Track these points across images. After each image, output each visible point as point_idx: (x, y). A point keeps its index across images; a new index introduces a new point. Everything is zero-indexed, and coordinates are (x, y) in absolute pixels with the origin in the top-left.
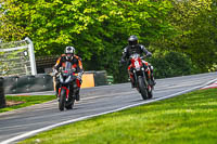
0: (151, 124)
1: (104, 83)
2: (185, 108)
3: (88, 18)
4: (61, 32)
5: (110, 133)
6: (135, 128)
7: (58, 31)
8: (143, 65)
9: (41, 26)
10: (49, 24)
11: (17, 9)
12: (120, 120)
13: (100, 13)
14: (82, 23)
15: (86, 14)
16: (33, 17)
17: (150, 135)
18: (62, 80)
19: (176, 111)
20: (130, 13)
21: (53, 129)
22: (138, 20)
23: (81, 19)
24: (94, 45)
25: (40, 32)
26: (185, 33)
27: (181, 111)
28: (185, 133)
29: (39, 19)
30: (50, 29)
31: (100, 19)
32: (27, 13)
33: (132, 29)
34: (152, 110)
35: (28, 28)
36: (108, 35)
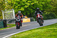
0: (45, 32)
1: (33, 21)
2: (54, 27)
3: (29, 4)
4: (22, 7)
5: (34, 34)
6: (41, 33)
7: (21, 7)
8: (40, 16)
9: (16, 6)
10: (18, 5)
11: (10, 1)
12: (37, 31)
13: (32, 2)
14: (27, 5)
15: (28, 3)
16: (14, 3)
17: (45, 34)
18: (17, 21)
19: (52, 28)
20: (40, 2)
21: (20, 33)
22: (42, 4)
23: (27, 4)
24: (30, 11)
25: (16, 7)
26: (54, 8)
27: (53, 28)
28: (54, 34)
29: (16, 4)
30: (19, 7)
31: (32, 4)
32: (13, 2)
33: (40, 7)
34: (45, 28)
35: (13, 6)
36: (34, 8)
